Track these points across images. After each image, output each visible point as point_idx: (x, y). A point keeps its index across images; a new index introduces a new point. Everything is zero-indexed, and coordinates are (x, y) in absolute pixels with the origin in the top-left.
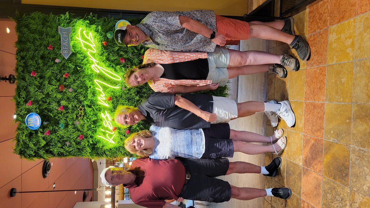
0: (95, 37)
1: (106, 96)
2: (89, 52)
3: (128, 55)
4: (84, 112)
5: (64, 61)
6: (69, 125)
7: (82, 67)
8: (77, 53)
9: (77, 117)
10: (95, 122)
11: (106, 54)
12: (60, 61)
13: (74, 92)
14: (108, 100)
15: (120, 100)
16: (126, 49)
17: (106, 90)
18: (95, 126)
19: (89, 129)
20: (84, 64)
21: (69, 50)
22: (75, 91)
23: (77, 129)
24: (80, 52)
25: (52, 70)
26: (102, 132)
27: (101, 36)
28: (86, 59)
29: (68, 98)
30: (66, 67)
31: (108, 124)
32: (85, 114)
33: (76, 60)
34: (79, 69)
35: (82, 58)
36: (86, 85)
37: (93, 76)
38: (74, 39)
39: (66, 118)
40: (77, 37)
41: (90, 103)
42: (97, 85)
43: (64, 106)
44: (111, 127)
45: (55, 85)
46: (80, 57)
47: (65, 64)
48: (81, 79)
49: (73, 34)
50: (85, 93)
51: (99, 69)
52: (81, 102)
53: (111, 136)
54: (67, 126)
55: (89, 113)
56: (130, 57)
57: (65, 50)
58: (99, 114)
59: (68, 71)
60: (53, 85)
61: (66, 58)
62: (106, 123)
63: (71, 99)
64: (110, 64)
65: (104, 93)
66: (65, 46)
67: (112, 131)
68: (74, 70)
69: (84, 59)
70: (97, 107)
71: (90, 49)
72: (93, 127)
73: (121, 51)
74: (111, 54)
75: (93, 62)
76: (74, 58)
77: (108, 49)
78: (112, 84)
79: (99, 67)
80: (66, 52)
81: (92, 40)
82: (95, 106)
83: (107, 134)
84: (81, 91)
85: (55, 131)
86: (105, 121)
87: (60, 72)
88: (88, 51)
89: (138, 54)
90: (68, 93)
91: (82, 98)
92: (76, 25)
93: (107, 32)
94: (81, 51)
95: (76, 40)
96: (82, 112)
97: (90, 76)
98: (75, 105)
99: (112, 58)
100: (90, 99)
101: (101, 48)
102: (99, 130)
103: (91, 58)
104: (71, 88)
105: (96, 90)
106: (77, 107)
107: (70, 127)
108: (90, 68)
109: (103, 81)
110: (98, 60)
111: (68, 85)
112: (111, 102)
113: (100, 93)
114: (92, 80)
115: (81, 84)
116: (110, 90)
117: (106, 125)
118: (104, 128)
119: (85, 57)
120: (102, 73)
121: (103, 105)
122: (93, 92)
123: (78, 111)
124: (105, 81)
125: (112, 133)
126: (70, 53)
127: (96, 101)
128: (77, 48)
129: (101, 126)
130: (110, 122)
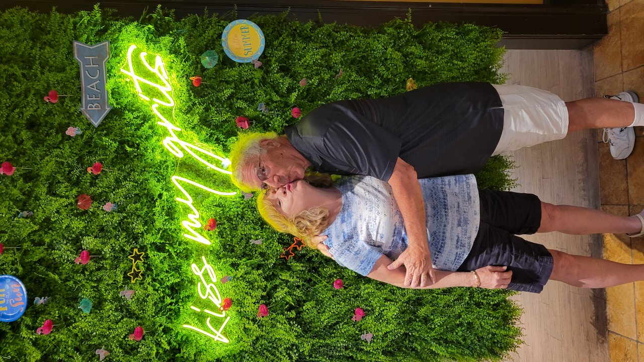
0: (171, 68)
1: (203, 219)
2: (157, 105)
3: (256, 110)
4: (144, 263)
5: (90, 131)
6: (106, 300)
7: (138, 145)
8: (125, 108)
9: (126, 278)
10: (174, 290)
11: (200, 109)
12: (80, 132)
13: (119, 212)
14: (208, 228)
15: (240, 225)
16: (250, 95)
17: (201, 202)
18: (174, 301)
19: (161, 310)
20: (144, 137)
21: (103, 102)
22: (121, 209)
23: (127, 310)
24: (132, 106)
25: (57, 156)
26: (195, 313)
27: (185, 62)
28: (147, 125)
29: (102, 229)
30: (96, 146)
31: (208, 290)
32: (149, 268)
33: (121, 129)
34: (128, 149)
35: (139, 121)
36: (148, 192)
37: (167, 166)
38: (117, 75)
39: (96, 285)
40: (124, 68)
41: (161, 238)
42: (179, 191)
43: (92, 250)
44: (217, 298)
45: (67, 197)
46: (132, 118)
47: (92, 138)
48: (136, 176)
49: (114, 61)
50: (147, 213)
51: (182, 149)
52: (135, 238)
53: (217, 322)
54: (99, 304)
55: (160, 265)
56: (263, 115)
57: (92, 102)
58: (184, 268)
59: (102, 157)
60: (62, 197)
61: (96, 124)
62: (204, 289)
63: (110, 232)
64: (212, 134)
65: (198, 210)
66: (91, 93)
67: (222, 309)
68: (118, 153)
69: (142, 125)
70: (180, 247)
71: (159, 98)
72: (171, 304)
73: (238, 99)
74: (213, 109)
75: (167, 130)
76: (116, 123)
77: (205, 96)
78: (218, 185)
79: (183, 144)
80: (94, 107)
81: (164, 76)
82: (175, 246)
83: (209, 319)
84: (137, 209)
85: (67, 321)
86: (203, 285)
87: (80, 160)
88: (152, 103)
89: (283, 106)
90: (101, 216)
91: (139, 228)
92: (120, 38)
93: (201, 52)
94: (134, 104)
95: (120, 77)
96: (140, 263)
97: (159, 166)
98: (121, 247)
99: (217, 119)
100: (160, 229)
101: (188, 95)
102: (186, 311)
103: (160, 120)
104: (110, 203)
105: (177, 203)
106: (127, 251)
107: (108, 307)
108: (159, 147)
109: (193, 179)
110: (178, 125)
111: (100, 195)
112: (217, 233)
113: (188, 211)
114: (164, 178)
115: (137, 189)
116: (213, 200)
117: (204, 295)
118: (200, 302)
119: (145, 119)
120: (189, 158)
121: (194, 241)
122: (169, 208)
123: (129, 262)
124: (200, 179)
125: (222, 314)
126: (107, 111)
127: (178, 233)
128: (125, 98)
129: (191, 299)
130: (215, 285)
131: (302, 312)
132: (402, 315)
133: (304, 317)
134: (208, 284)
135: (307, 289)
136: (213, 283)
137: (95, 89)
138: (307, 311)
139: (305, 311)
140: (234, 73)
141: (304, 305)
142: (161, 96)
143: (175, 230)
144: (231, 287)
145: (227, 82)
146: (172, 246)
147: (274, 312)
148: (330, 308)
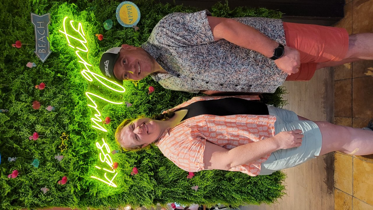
0: (87, 30)
1: (103, 117)
2: (78, 51)
4: (68, 141)
5: (40, 65)
7: (66, 73)
8: (60, 52)
9: (58, 149)
10: (86, 156)
12: (35, 66)
13: (55, 111)
14: (106, 122)
17: (103, 107)
18: (85, 162)
19: (77, 168)
20: (70, 69)
21: (47, 48)
23: (59, 166)
25: (22, 79)
26: (97, 170)
27: (94, 26)
28: (72, 62)
29: (46, 120)
30: (43, 73)
31: (106, 158)
32: (71, 144)
33: (58, 64)
35: (67, 60)
36: (72, 101)
37: (83, 86)
38: (56, 33)
39: (42, 152)
40: (61, 30)
41: (78, 127)
42: (90, 100)
43: (40, 132)
44: (110, 162)
45: (26, 102)
46: (63, 58)
47: (40, 69)
48: (65, 91)
49: (54, 25)
50: (71, 112)
51: (92, 77)
52: (64, 127)
53: (110, 175)
54: (43, 163)
55: (77, 142)
57: (41, 48)
58: (91, 144)
59: (46, 80)
60: (23, 102)
61: (43, 61)
62: (103, 157)
63: (51, 122)
65: (100, 112)
66: (41, 43)
67: (113, 168)
68: (55, 78)
69: (69, 62)
70: (90, 133)
71: (80, 47)
72: (83, 165)
75: (84, 65)
76: (55, 61)
77: (105, 46)
78: (113, 98)
79: (92, 73)
80: (42, 51)
81: (83, 34)
82: (87, 132)
83: (106, 173)
84: (65, 110)
85: (26, 171)
86: (102, 154)
87: (35, 81)
88: (76, 50)
90: (46, 113)
91: (66, 121)
92: (58, 12)
93: (104, 21)
94: (66, 50)
95: (58, 34)
96: (66, 141)
97: (79, 86)
98: (56, 131)
100: (78, 122)
101: (96, 45)
102: (92, 168)
103: (81, 60)
104: (50, 106)
105: (89, 107)
106: (59, 134)
107: (49, 165)
108: (79, 75)
109: (98, 94)
110: (90, 63)
111: (45, 101)
112: (111, 126)
113: (95, 112)
114: (82, 93)
115: (65, 99)
116: (109, 106)
117: (103, 160)
118: (101, 164)
119: (72, 59)
120: (97, 82)
121: (98, 130)
122: (84, 110)
123: (60, 140)
124: (102, 94)
125: (113, 171)
126: (49, 53)
127: (89, 125)
128: (60, 46)
129: (95, 162)
130: (110, 155)
131: (158, 172)
132: (216, 177)
133: (159, 175)
134: (105, 154)
135: (161, 159)
136: (108, 154)
137: (43, 41)
138: (161, 172)
139: (160, 172)
140: (122, 33)
141: (159, 169)
142: (82, 46)
143: (88, 123)
144: (118, 156)
145: (119, 39)
146: (85, 132)
147: (142, 171)
148: (174, 170)
